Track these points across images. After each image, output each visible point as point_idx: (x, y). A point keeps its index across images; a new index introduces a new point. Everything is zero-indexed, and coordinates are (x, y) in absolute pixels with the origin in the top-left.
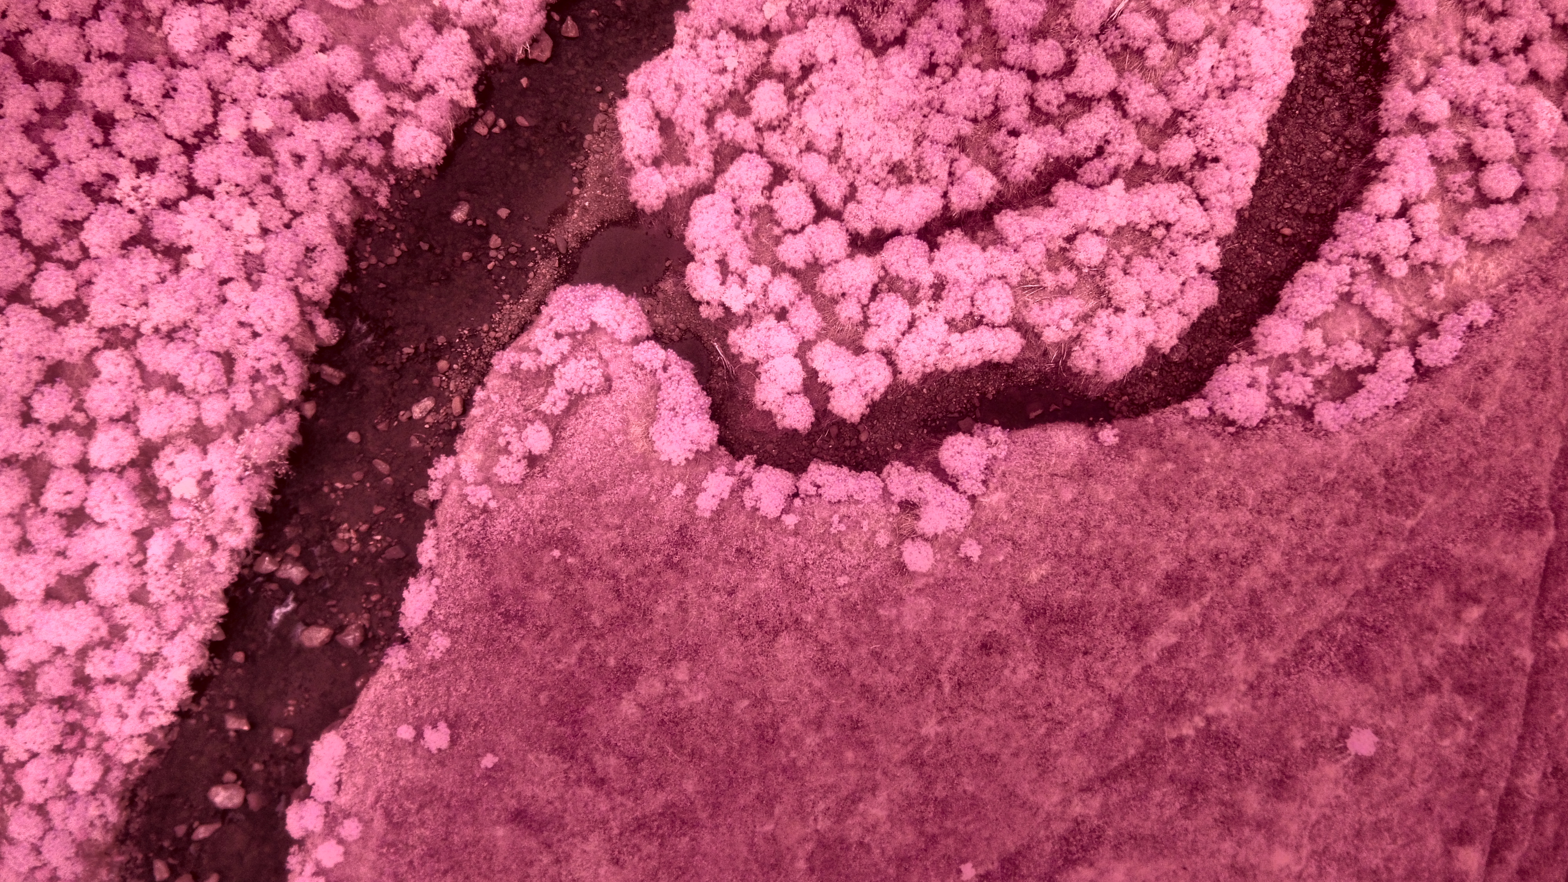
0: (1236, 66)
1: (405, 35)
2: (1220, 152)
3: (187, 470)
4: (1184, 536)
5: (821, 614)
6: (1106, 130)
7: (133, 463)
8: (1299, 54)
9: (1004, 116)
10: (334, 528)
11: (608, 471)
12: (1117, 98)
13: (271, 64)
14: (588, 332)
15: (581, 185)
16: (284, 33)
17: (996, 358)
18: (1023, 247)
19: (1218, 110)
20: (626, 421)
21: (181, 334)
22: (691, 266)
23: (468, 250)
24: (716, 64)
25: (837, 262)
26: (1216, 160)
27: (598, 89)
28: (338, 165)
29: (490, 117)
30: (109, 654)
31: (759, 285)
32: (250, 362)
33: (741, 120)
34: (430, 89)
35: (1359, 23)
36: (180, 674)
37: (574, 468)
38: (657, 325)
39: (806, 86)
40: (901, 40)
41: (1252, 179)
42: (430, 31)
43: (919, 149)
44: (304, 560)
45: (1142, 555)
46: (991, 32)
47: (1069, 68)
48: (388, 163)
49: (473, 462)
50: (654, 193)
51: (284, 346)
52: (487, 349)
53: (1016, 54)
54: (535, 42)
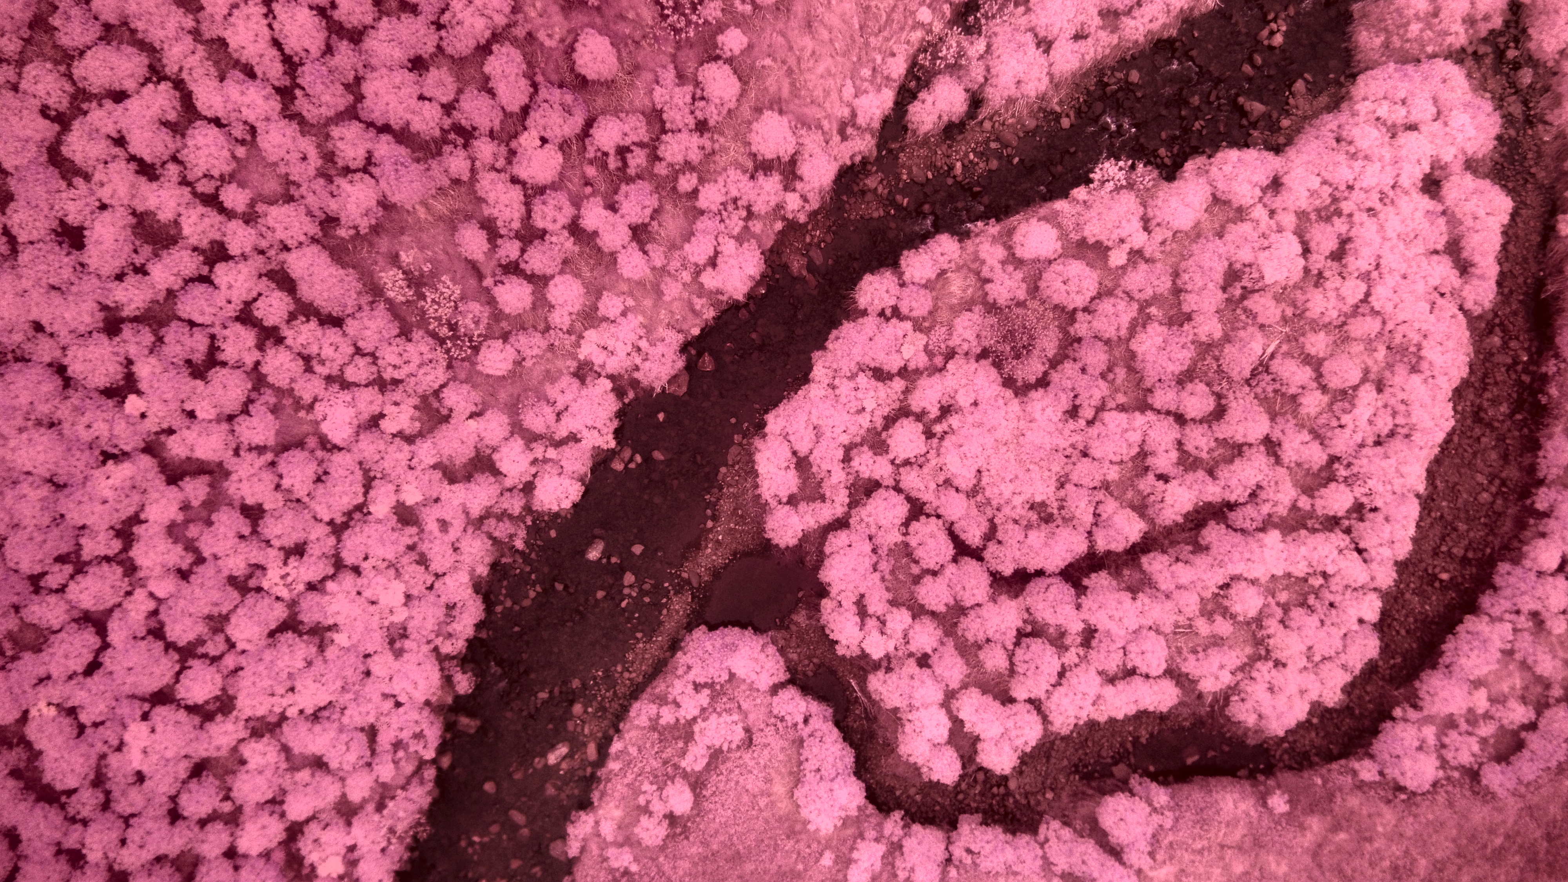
0: (1394, 414)
1: (552, 391)
2: (1379, 503)
3: (334, 847)
6: (1260, 478)
7: (280, 845)
8: (1457, 396)
9: (1150, 461)
11: (753, 837)
12: (1271, 446)
13: (421, 434)
14: (728, 682)
15: (714, 518)
16: (436, 405)
17: (1151, 708)
18: (1176, 594)
19: (1376, 460)
20: (768, 780)
21: (326, 713)
22: (826, 604)
24: (854, 406)
25: (979, 605)
26: (1375, 510)
27: (733, 420)
28: (479, 522)
29: (627, 454)
31: (900, 631)
32: (392, 733)
33: (878, 458)
34: (573, 438)
35: (1516, 362)
37: (717, 832)
38: (791, 661)
39: (944, 426)
40: (1043, 383)
41: (1412, 531)
42: (576, 383)
43: (1063, 491)
46: (1134, 372)
47: (1219, 413)
48: (528, 509)
49: (613, 819)
50: (790, 533)
51: (426, 712)
52: (621, 690)
53: (1163, 398)
54: (673, 380)
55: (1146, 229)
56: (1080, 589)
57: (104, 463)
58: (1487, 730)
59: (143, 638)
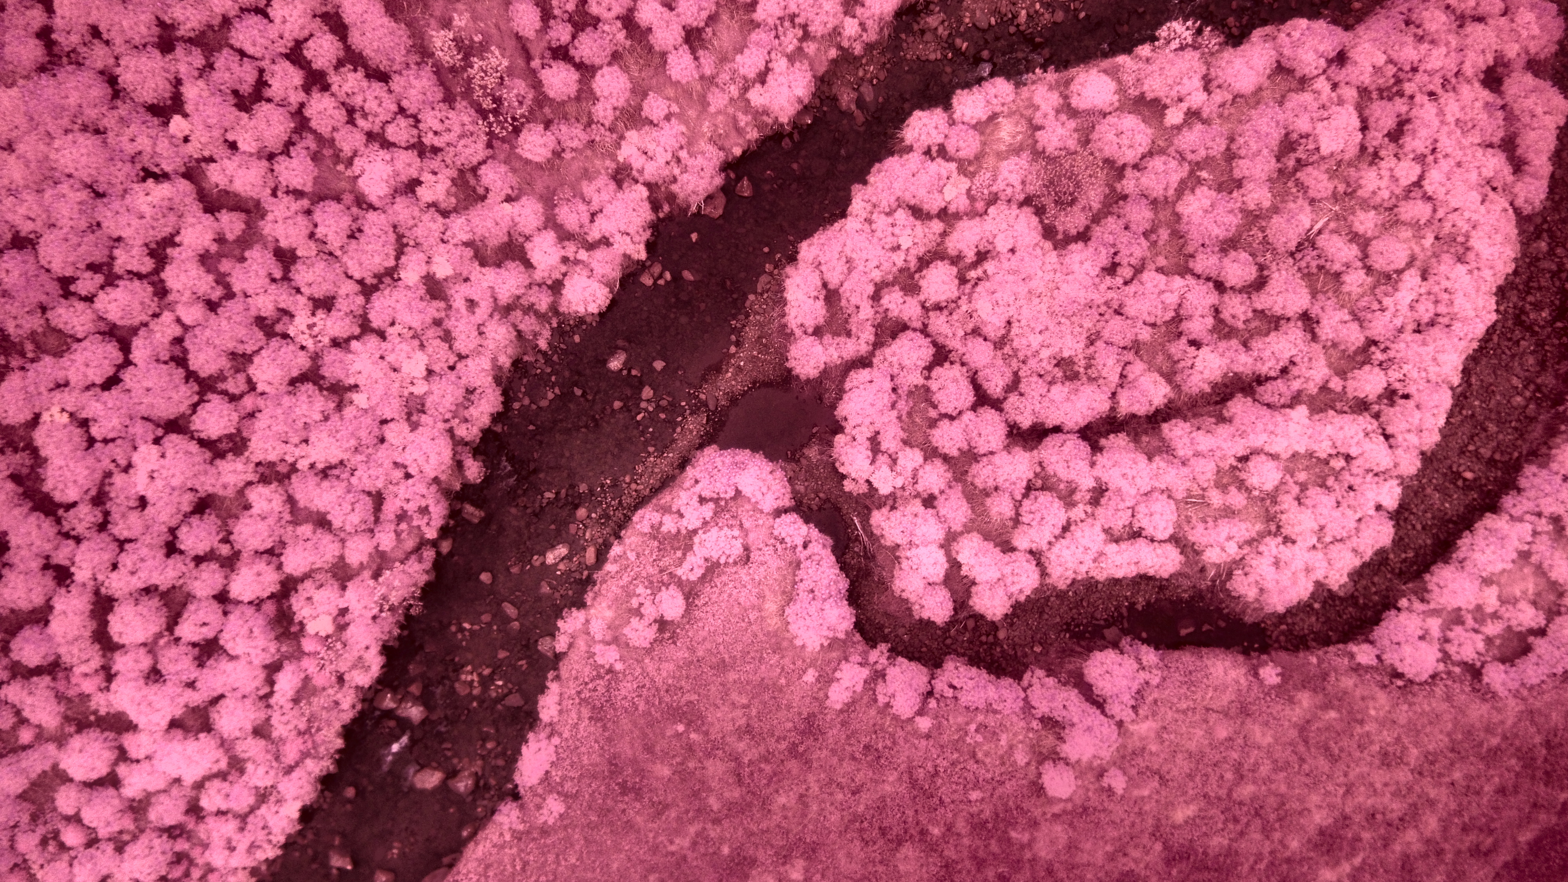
0: (1436, 302)
1: (588, 189)
2: (1412, 389)
3: (326, 608)
4: (1341, 791)
5: (949, 828)
6: (1294, 352)
7: (272, 596)
8: (1501, 293)
9: (1185, 326)
10: (458, 669)
11: (739, 648)
12: (1308, 321)
13: (456, 210)
14: (734, 499)
15: (738, 344)
16: (472, 182)
17: (1151, 572)
18: (1193, 461)
19: (1414, 346)
20: (761, 596)
21: (336, 472)
22: (840, 439)
23: (621, 400)
24: (890, 241)
25: (992, 453)
26: (1406, 397)
27: (766, 250)
28: (505, 310)
29: (657, 269)
30: (226, 785)
31: (910, 469)
32: (398, 503)
33: (908, 299)
34: (605, 242)
36: (292, 810)
37: (704, 640)
38: (798, 493)
39: (979, 272)
40: (1083, 236)
41: (1442, 421)
42: (612, 186)
43: (1092, 349)
44: (425, 700)
45: (1296, 805)
46: (1177, 235)
47: (1260, 283)
48: (554, 309)
49: (603, 619)
50: (812, 363)
51: (433, 488)
52: (626, 500)
53: (1205, 263)
54: (709, 198)
55: (1207, 89)
56: (1096, 448)
57: (144, 180)
58: (1493, 629)
59: (166, 363)
